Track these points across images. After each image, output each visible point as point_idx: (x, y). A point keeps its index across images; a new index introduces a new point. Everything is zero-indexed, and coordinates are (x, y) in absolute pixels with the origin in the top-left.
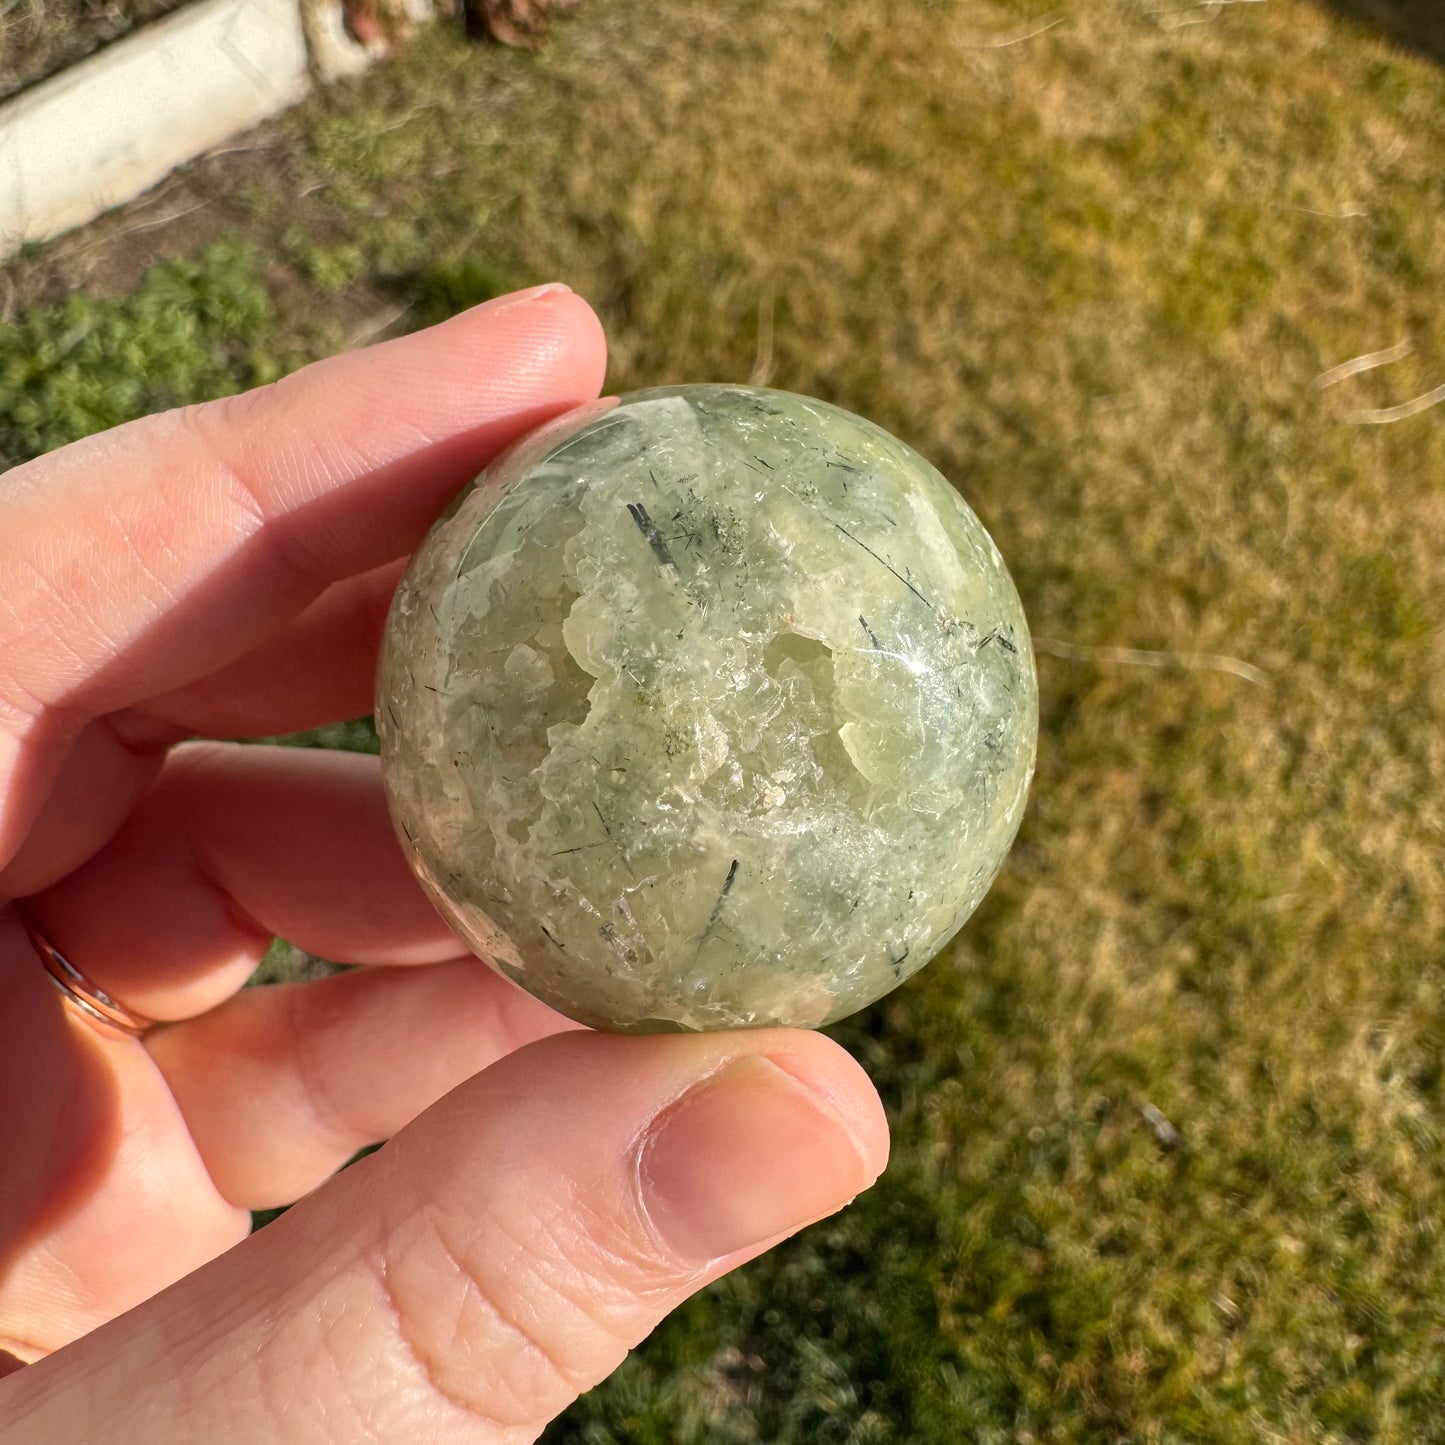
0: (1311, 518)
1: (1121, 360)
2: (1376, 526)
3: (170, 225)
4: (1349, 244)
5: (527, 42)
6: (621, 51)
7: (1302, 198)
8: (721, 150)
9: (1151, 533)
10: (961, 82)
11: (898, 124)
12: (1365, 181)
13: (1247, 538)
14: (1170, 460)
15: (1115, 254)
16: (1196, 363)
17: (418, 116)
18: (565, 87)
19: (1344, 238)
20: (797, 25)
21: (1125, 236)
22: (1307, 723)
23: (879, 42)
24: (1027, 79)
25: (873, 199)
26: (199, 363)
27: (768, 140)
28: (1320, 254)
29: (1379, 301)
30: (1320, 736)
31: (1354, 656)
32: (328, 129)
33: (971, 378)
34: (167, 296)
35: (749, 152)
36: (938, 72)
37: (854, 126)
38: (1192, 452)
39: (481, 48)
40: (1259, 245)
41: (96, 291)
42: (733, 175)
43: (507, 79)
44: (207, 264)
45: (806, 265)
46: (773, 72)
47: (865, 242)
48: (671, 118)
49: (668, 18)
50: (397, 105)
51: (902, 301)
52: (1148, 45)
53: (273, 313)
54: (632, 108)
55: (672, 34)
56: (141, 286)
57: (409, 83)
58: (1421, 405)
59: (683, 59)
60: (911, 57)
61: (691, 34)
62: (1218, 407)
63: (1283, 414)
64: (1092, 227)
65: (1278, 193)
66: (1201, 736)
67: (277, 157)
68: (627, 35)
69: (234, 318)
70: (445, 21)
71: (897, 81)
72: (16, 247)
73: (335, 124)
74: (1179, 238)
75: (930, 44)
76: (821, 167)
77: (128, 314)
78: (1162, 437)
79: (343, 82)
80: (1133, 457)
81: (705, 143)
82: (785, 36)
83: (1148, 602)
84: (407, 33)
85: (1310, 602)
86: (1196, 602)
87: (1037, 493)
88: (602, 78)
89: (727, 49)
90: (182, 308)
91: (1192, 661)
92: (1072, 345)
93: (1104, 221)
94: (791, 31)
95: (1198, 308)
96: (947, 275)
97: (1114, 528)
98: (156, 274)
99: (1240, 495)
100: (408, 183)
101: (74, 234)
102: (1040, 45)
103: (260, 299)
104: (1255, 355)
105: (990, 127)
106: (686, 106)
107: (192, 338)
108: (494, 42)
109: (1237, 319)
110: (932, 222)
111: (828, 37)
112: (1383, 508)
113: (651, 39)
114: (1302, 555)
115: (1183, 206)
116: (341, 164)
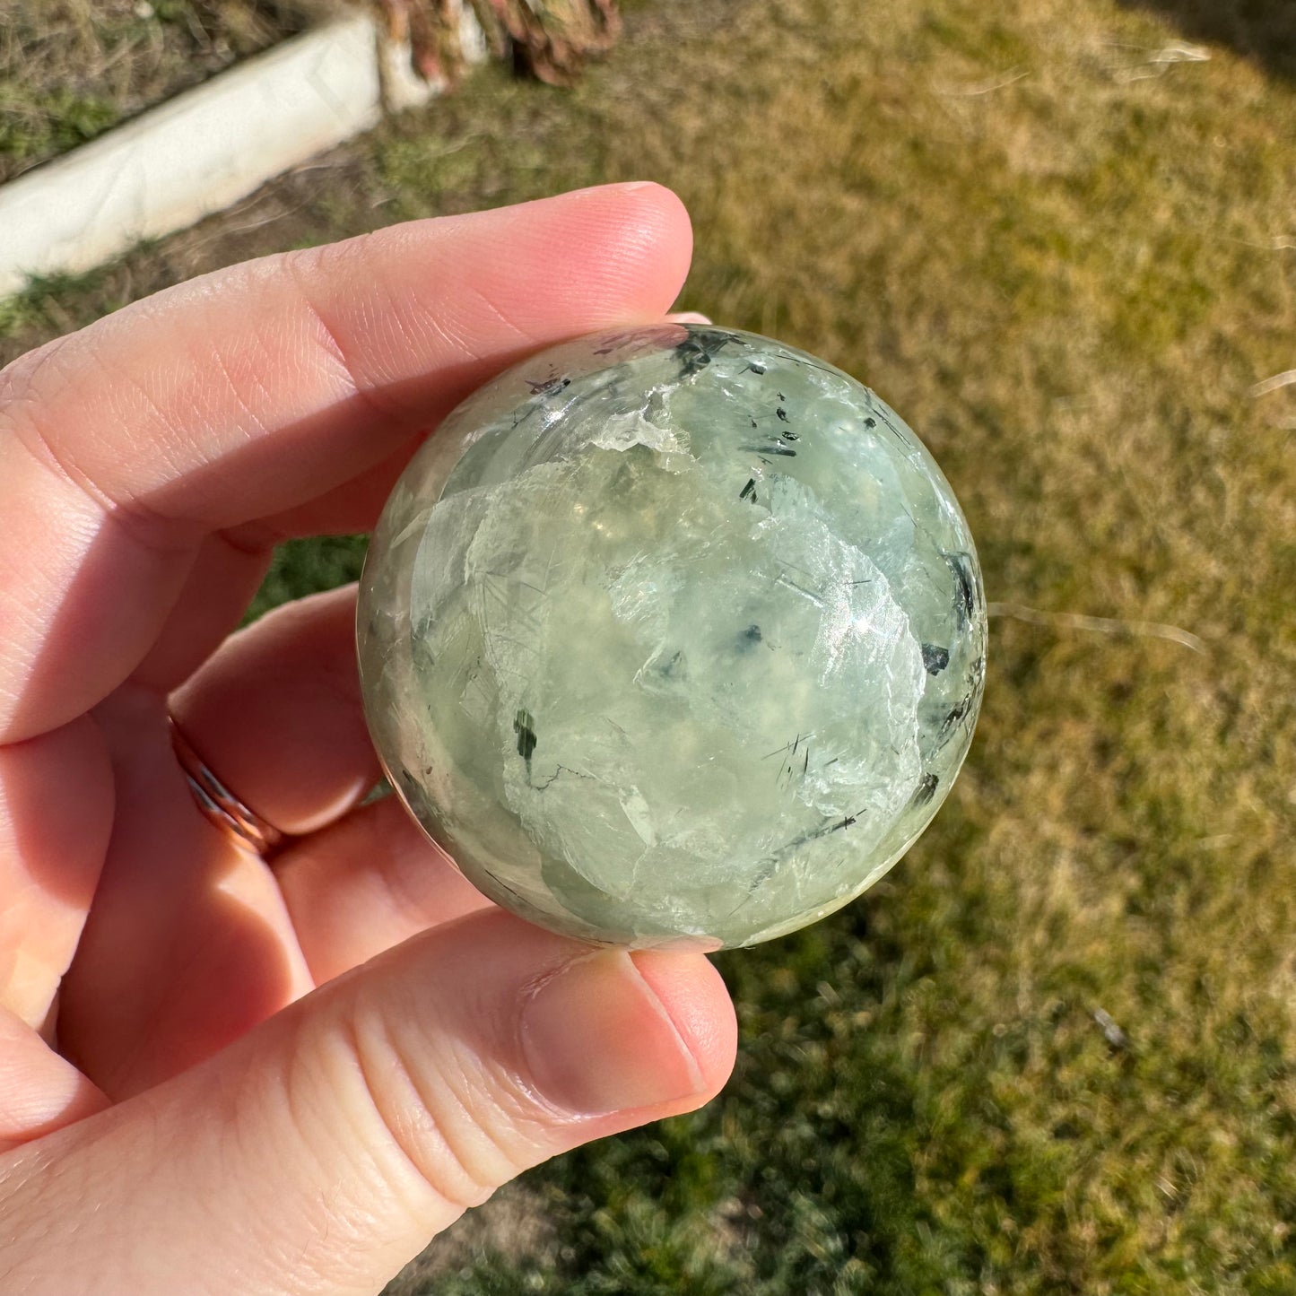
0: (1246, 508)
1: (1078, 368)
3: (262, 228)
4: (1281, 273)
5: (565, 82)
6: (645, 91)
7: (1239, 231)
8: (731, 177)
9: (1103, 517)
10: (938, 124)
11: (884, 158)
13: (1188, 524)
14: (1121, 454)
15: (1074, 275)
16: (1144, 371)
17: (471, 142)
18: (596, 120)
19: (1277, 267)
20: (796, 72)
21: (1082, 259)
22: (1241, 687)
23: (868, 88)
24: (996, 123)
25: (862, 222)
27: (771, 169)
28: (1255, 280)
30: (1252, 699)
31: (1284, 631)
32: (396, 151)
33: (946, 378)
35: (755, 180)
36: (920, 114)
37: (846, 160)
38: (1138, 447)
39: (526, 86)
40: (1200, 271)
42: (740, 198)
43: (548, 113)
45: (803, 278)
46: (776, 112)
47: (854, 259)
48: (687, 149)
49: (685, 64)
50: (454, 131)
51: (887, 310)
52: (1103, 96)
54: (654, 140)
55: (689, 77)
57: (463, 115)
59: (698, 100)
60: (896, 102)
61: (704, 79)
62: (1163, 410)
63: (1222, 418)
64: (1053, 252)
65: (1218, 226)
66: (1147, 693)
67: (352, 174)
68: (651, 77)
70: (495, 62)
71: (883, 122)
72: (134, 243)
73: (402, 148)
74: (1129, 264)
75: (912, 92)
76: (816, 195)
78: (1114, 434)
79: (408, 112)
80: (1088, 451)
81: (717, 171)
82: (786, 81)
84: (463, 72)
85: (1245, 583)
86: (1143, 579)
87: (1004, 478)
88: (628, 113)
89: (736, 92)
91: (1140, 629)
92: (1034, 352)
93: (1063, 247)
94: (791, 77)
95: (1146, 323)
96: (925, 288)
97: (1072, 510)
99: (1182, 487)
100: (463, 199)
101: (180, 234)
102: (1008, 94)
104: (1198, 365)
105: (964, 163)
106: (701, 140)
108: (536, 81)
109: (1181, 334)
110: (913, 243)
111: (824, 83)
113: (670, 81)
114: (1238, 542)
115: (1134, 235)
116: (406, 181)
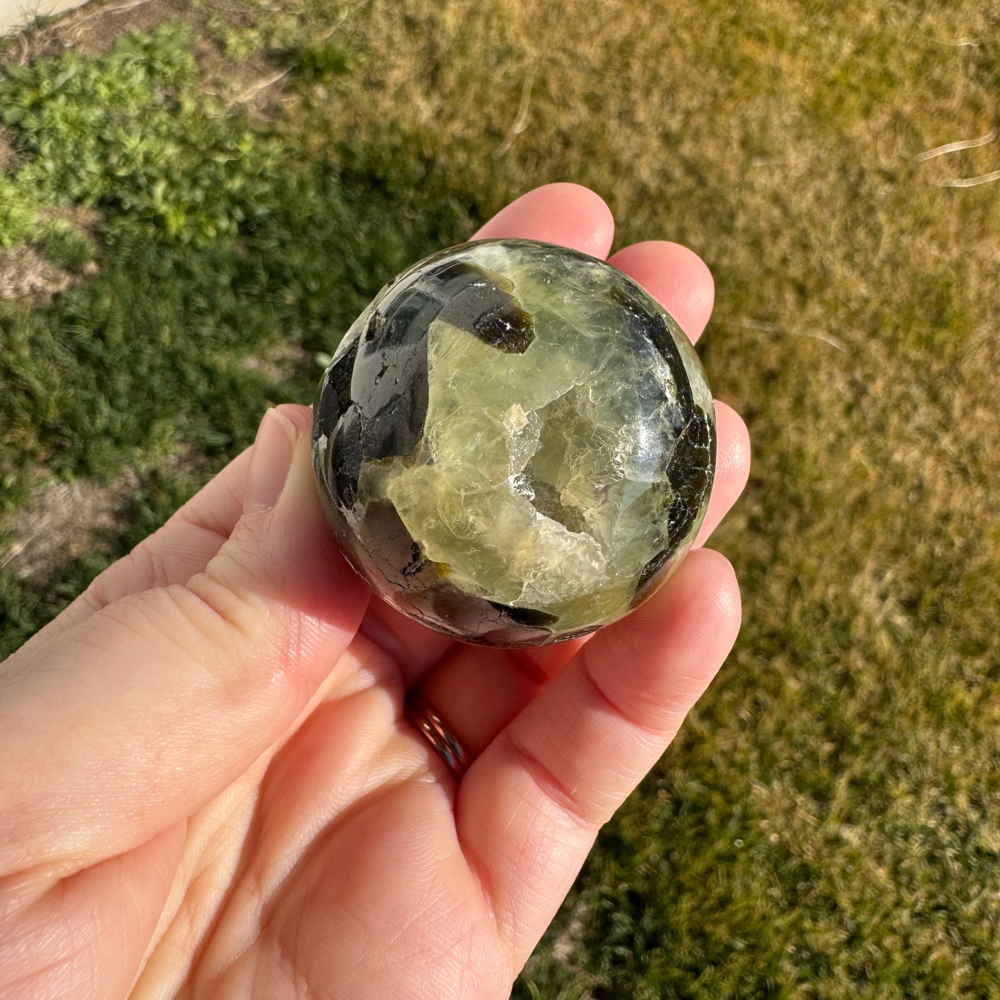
0: (897, 245)
1: (778, 135)
2: (944, 254)
3: (134, 10)
4: (960, 66)
7: (930, 32)
9: (776, 250)
12: (980, 24)
13: (848, 257)
14: (802, 202)
15: (784, 62)
16: (832, 139)
19: (957, 61)
21: (794, 52)
22: (870, 378)
25: (618, 15)
26: (145, 99)
28: (937, 72)
29: (975, 106)
30: (877, 387)
31: (911, 337)
33: (669, 140)
34: (128, 55)
38: (818, 197)
40: (892, 65)
41: (81, 50)
44: (156, 37)
45: (563, 58)
47: (607, 45)
51: (628, 85)
53: (196, 70)
56: (113, 49)
58: (992, 177)
62: (843, 170)
63: (890, 178)
64: (771, 44)
65: (914, 26)
66: (793, 379)
69: (170, 72)
72: (31, 18)
74: (833, 58)
77: (101, 66)
78: (800, 186)
80: (776, 199)
83: (769, 291)
85: (886, 302)
86: (802, 292)
87: (703, 217)
90: (136, 63)
91: (795, 330)
92: (744, 122)
93: (780, 42)
95: (840, 101)
96: (662, 71)
97: (756, 244)
98: (122, 41)
99: (847, 230)
101: (71, 13)
103: (190, 60)
104: (876, 136)
107: (142, 82)
109: (867, 112)
110: (657, 34)
112: (951, 243)
114: (887, 271)
115: (841, 34)
